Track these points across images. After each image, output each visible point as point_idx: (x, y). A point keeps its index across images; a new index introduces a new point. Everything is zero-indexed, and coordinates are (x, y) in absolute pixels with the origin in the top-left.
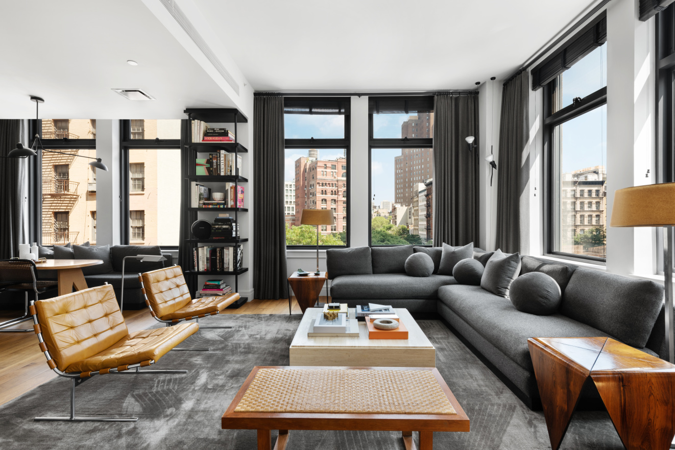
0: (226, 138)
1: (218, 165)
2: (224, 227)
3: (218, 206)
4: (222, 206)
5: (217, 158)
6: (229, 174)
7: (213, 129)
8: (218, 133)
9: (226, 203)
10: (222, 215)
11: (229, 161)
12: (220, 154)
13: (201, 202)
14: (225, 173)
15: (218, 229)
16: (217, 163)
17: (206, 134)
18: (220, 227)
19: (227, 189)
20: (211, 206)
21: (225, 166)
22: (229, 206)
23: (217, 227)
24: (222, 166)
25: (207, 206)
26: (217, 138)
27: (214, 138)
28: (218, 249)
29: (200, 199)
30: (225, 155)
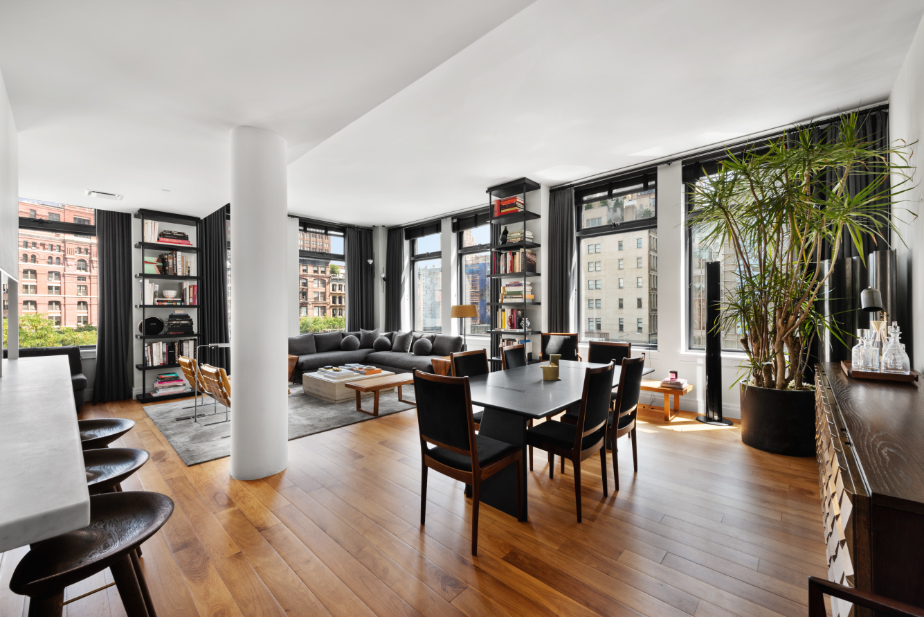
0: (186, 242)
1: (175, 265)
2: (183, 322)
3: (174, 304)
4: (179, 304)
5: (173, 258)
6: (187, 274)
7: (171, 232)
8: (175, 236)
9: (183, 301)
10: (178, 312)
11: (187, 263)
12: (176, 255)
13: (156, 299)
14: (183, 273)
15: (176, 324)
16: (173, 263)
17: (162, 235)
18: (178, 322)
19: (184, 288)
20: (166, 304)
21: (183, 266)
22: (188, 304)
23: (174, 322)
24: (179, 266)
25: (160, 303)
26: (175, 241)
27: (171, 240)
28: (176, 344)
29: (155, 296)
30: (183, 257)
